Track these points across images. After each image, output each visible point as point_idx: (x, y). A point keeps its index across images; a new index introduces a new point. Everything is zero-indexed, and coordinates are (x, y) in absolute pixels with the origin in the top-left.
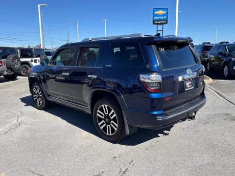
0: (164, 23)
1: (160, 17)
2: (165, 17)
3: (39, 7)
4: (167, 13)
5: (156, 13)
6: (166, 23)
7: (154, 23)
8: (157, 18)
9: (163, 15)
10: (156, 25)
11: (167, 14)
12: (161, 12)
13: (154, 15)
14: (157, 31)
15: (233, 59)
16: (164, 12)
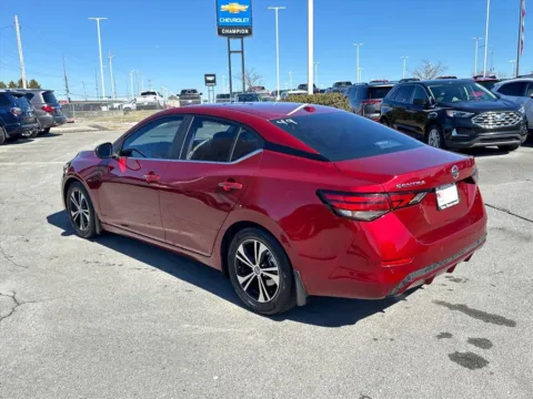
0: (245, 35)
1: (235, 20)
2: (245, 20)
4: (250, 10)
5: (224, 8)
6: (250, 34)
7: (220, 33)
8: (227, 20)
9: (241, 15)
10: (226, 38)
11: (248, 13)
12: (236, 7)
13: (220, 14)
14: (230, 52)
15: (451, 114)
16: (244, 8)
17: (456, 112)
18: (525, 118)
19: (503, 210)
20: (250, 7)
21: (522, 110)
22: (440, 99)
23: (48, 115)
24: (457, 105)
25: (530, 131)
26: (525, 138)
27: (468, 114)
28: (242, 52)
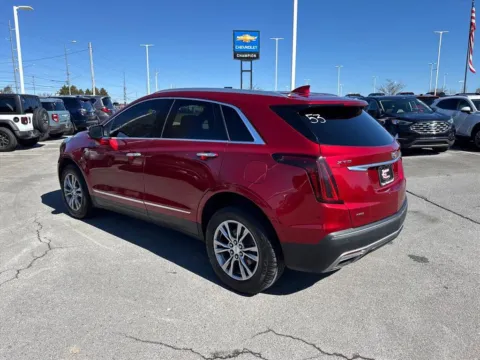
0: (254, 58)
1: (247, 47)
2: (254, 48)
3: (15, 13)
4: (258, 41)
5: (239, 38)
6: (258, 57)
7: (235, 57)
8: (241, 47)
9: (251, 43)
10: (239, 61)
11: (257, 43)
12: (248, 38)
13: (235, 43)
14: (242, 71)
15: (395, 122)
16: (253, 38)
17: (399, 121)
18: (453, 127)
19: (422, 198)
20: (259, 38)
21: (451, 121)
22: (389, 111)
23: (106, 114)
24: (400, 116)
25: (457, 136)
26: (452, 142)
27: (408, 123)
28: (251, 71)
